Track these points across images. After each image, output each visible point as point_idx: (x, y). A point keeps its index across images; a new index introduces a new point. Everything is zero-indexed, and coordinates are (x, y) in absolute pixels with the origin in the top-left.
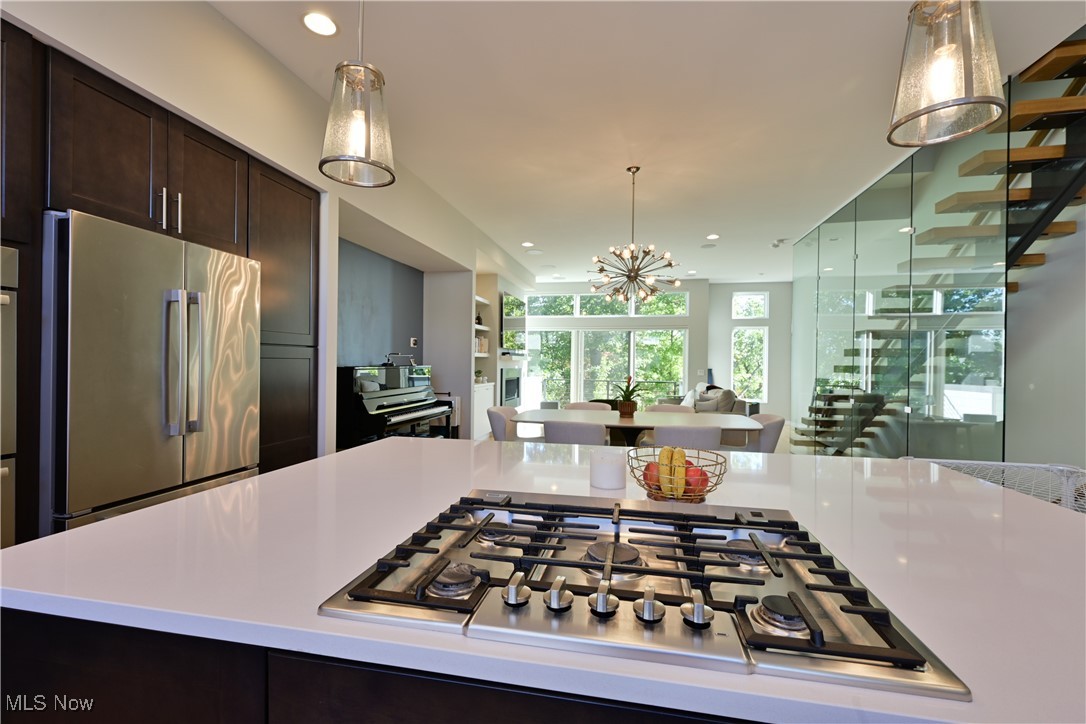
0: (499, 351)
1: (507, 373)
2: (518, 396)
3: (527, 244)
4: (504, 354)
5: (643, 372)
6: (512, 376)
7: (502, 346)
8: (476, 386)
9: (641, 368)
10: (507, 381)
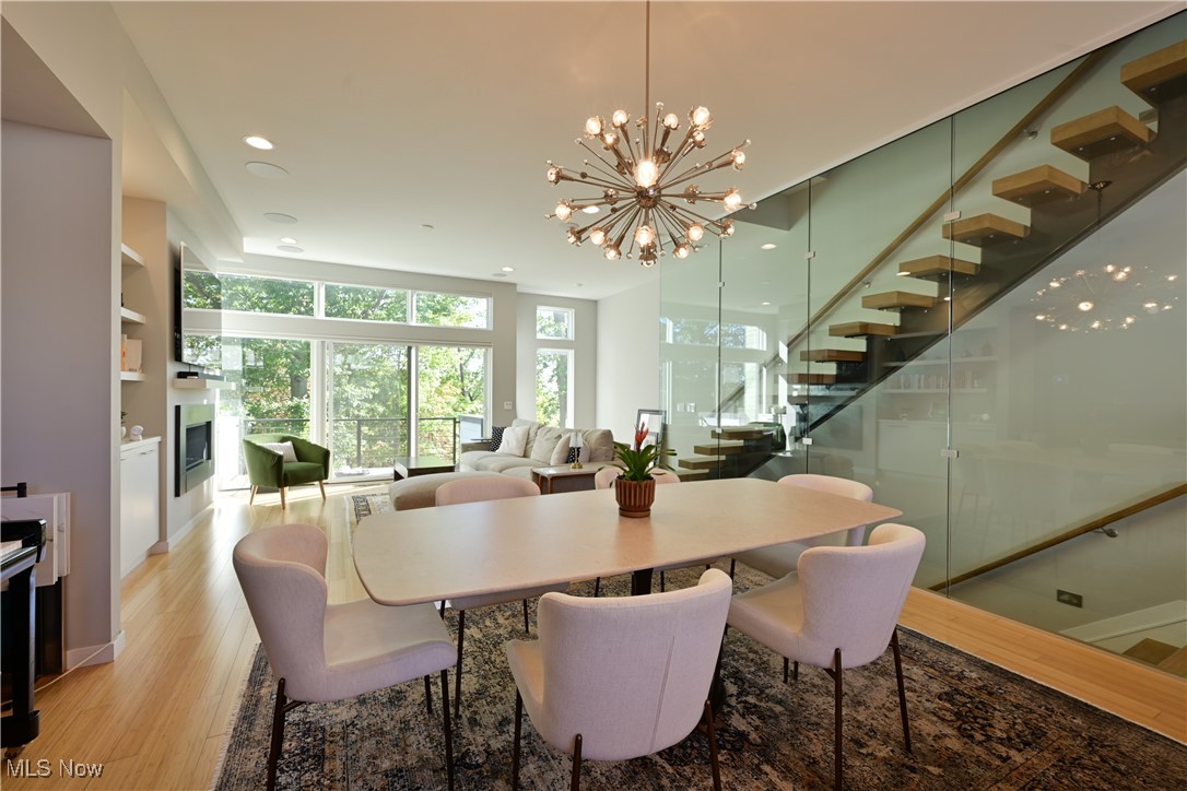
0: (172, 369)
1: (190, 415)
2: (209, 457)
3: (259, 143)
4: (181, 375)
5: (368, 405)
6: (199, 420)
7: (178, 357)
8: (124, 447)
9: (365, 400)
10: (190, 431)
